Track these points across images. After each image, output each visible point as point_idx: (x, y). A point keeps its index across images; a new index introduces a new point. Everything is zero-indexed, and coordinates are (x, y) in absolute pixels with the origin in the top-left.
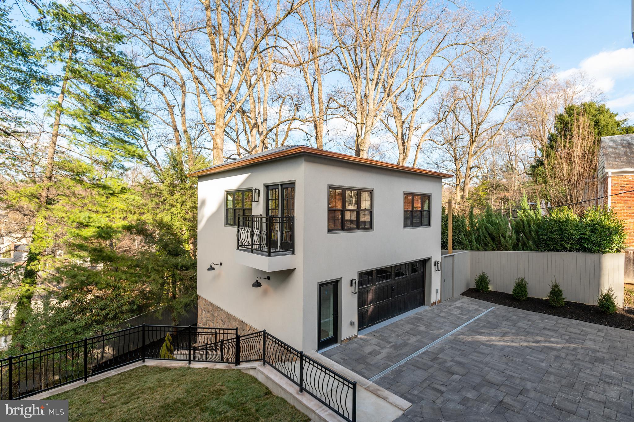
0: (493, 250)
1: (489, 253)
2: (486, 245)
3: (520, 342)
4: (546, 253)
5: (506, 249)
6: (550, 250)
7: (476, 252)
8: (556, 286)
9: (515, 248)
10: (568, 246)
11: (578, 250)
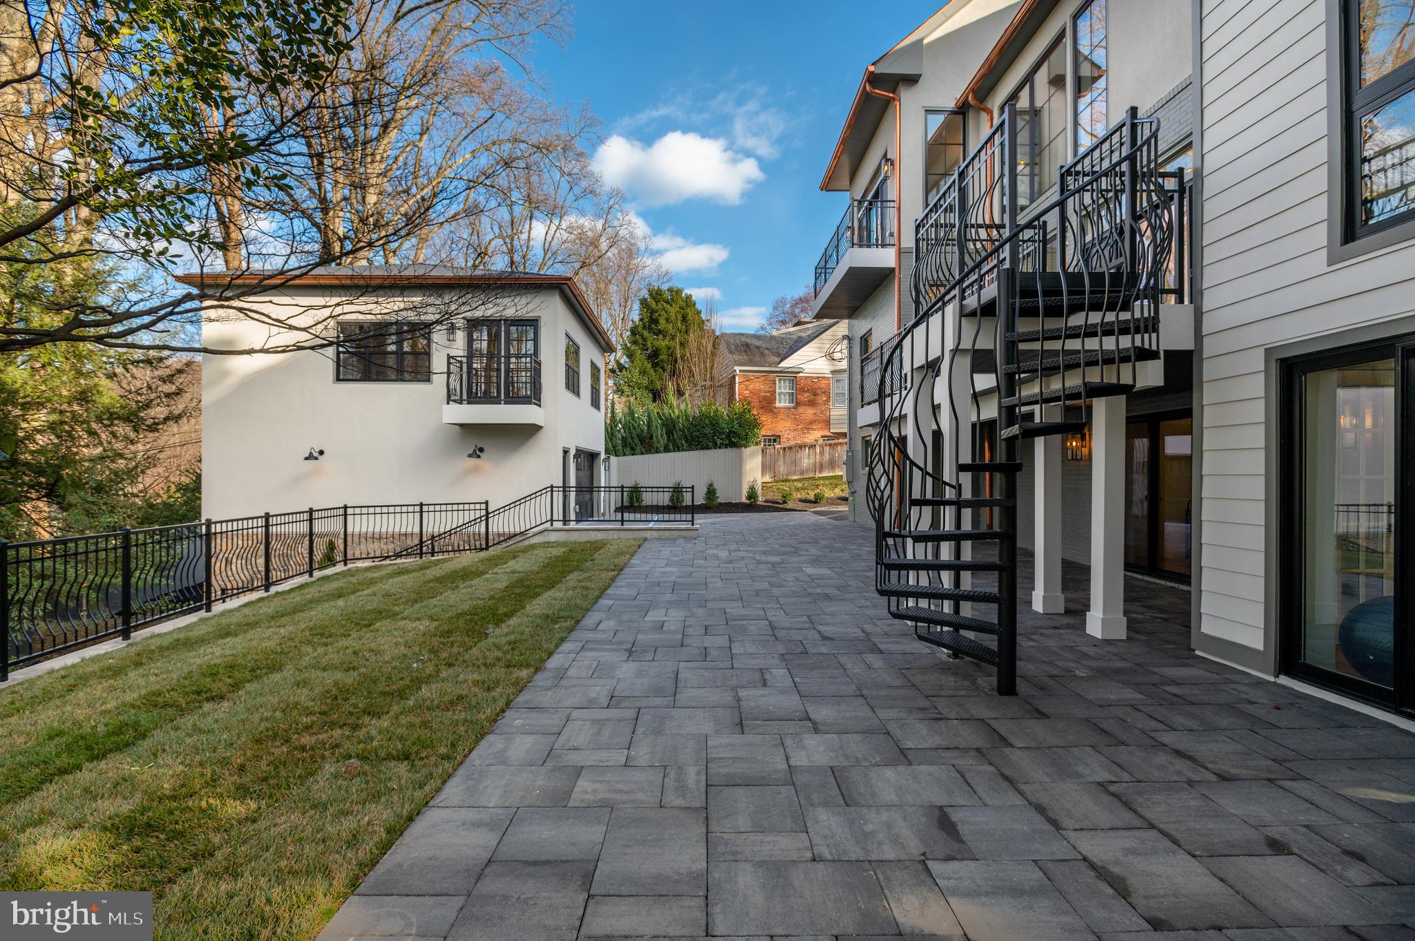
0: (642, 453)
1: (638, 458)
2: (632, 449)
3: (704, 521)
4: (702, 451)
5: (657, 451)
6: (702, 449)
7: (622, 458)
8: (711, 485)
9: (667, 450)
10: (719, 442)
11: (726, 446)
